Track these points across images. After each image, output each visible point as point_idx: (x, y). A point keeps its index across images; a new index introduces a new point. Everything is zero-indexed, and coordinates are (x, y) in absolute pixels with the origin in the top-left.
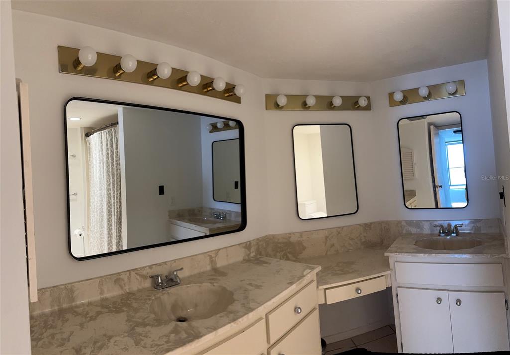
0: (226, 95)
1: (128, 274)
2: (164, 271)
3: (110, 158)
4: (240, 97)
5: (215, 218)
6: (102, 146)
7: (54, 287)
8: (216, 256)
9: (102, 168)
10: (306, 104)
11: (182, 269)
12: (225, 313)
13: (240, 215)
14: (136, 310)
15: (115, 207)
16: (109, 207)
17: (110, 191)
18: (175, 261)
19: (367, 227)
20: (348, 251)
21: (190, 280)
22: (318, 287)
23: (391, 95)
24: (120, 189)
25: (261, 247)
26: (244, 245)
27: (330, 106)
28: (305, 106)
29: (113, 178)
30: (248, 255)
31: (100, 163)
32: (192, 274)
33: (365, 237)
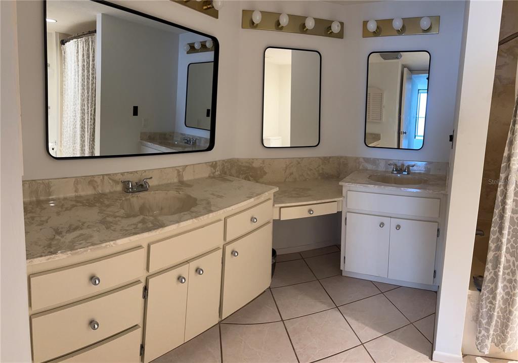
0: (205, 8)
1: (102, 178)
2: (135, 179)
3: (86, 71)
4: (218, 11)
5: (185, 143)
6: (78, 57)
7: (33, 180)
8: (183, 171)
9: (77, 81)
10: (279, 24)
11: (151, 178)
12: (189, 212)
13: (209, 141)
14: (108, 206)
15: (89, 123)
16: (82, 123)
17: (85, 106)
18: (145, 171)
19: (326, 160)
20: (306, 180)
21: (159, 188)
22: (274, 205)
23: (365, 23)
24: (95, 105)
25: (225, 167)
26: (211, 164)
27: (303, 29)
28: (278, 26)
29: (88, 93)
30: (214, 173)
31: (75, 75)
32: (160, 184)
33: (323, 169)
